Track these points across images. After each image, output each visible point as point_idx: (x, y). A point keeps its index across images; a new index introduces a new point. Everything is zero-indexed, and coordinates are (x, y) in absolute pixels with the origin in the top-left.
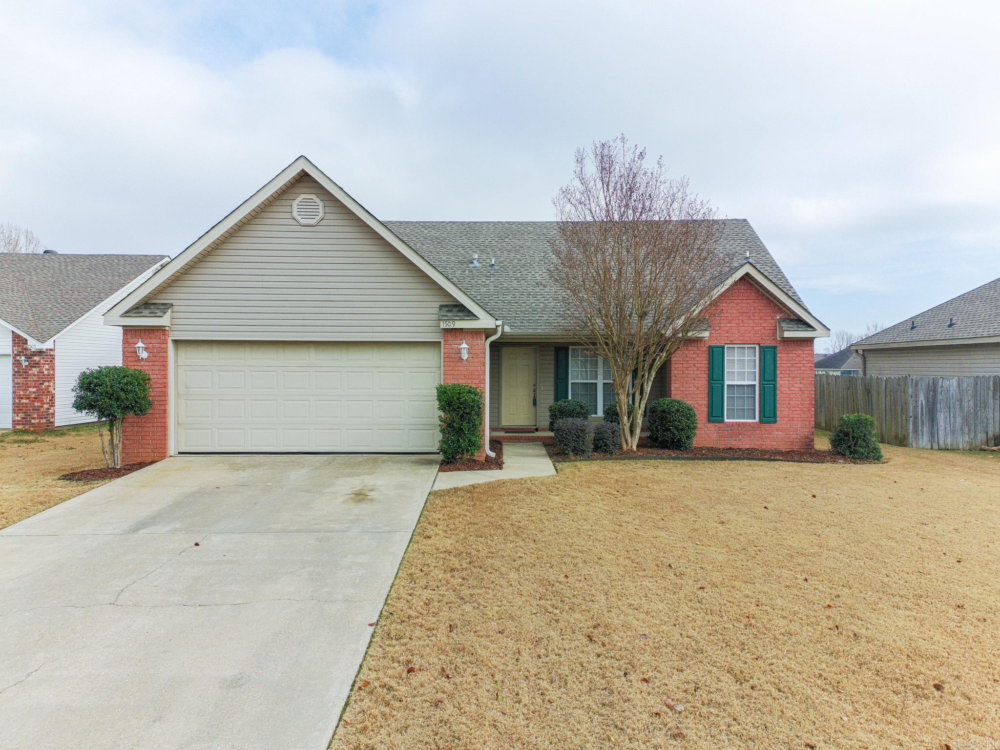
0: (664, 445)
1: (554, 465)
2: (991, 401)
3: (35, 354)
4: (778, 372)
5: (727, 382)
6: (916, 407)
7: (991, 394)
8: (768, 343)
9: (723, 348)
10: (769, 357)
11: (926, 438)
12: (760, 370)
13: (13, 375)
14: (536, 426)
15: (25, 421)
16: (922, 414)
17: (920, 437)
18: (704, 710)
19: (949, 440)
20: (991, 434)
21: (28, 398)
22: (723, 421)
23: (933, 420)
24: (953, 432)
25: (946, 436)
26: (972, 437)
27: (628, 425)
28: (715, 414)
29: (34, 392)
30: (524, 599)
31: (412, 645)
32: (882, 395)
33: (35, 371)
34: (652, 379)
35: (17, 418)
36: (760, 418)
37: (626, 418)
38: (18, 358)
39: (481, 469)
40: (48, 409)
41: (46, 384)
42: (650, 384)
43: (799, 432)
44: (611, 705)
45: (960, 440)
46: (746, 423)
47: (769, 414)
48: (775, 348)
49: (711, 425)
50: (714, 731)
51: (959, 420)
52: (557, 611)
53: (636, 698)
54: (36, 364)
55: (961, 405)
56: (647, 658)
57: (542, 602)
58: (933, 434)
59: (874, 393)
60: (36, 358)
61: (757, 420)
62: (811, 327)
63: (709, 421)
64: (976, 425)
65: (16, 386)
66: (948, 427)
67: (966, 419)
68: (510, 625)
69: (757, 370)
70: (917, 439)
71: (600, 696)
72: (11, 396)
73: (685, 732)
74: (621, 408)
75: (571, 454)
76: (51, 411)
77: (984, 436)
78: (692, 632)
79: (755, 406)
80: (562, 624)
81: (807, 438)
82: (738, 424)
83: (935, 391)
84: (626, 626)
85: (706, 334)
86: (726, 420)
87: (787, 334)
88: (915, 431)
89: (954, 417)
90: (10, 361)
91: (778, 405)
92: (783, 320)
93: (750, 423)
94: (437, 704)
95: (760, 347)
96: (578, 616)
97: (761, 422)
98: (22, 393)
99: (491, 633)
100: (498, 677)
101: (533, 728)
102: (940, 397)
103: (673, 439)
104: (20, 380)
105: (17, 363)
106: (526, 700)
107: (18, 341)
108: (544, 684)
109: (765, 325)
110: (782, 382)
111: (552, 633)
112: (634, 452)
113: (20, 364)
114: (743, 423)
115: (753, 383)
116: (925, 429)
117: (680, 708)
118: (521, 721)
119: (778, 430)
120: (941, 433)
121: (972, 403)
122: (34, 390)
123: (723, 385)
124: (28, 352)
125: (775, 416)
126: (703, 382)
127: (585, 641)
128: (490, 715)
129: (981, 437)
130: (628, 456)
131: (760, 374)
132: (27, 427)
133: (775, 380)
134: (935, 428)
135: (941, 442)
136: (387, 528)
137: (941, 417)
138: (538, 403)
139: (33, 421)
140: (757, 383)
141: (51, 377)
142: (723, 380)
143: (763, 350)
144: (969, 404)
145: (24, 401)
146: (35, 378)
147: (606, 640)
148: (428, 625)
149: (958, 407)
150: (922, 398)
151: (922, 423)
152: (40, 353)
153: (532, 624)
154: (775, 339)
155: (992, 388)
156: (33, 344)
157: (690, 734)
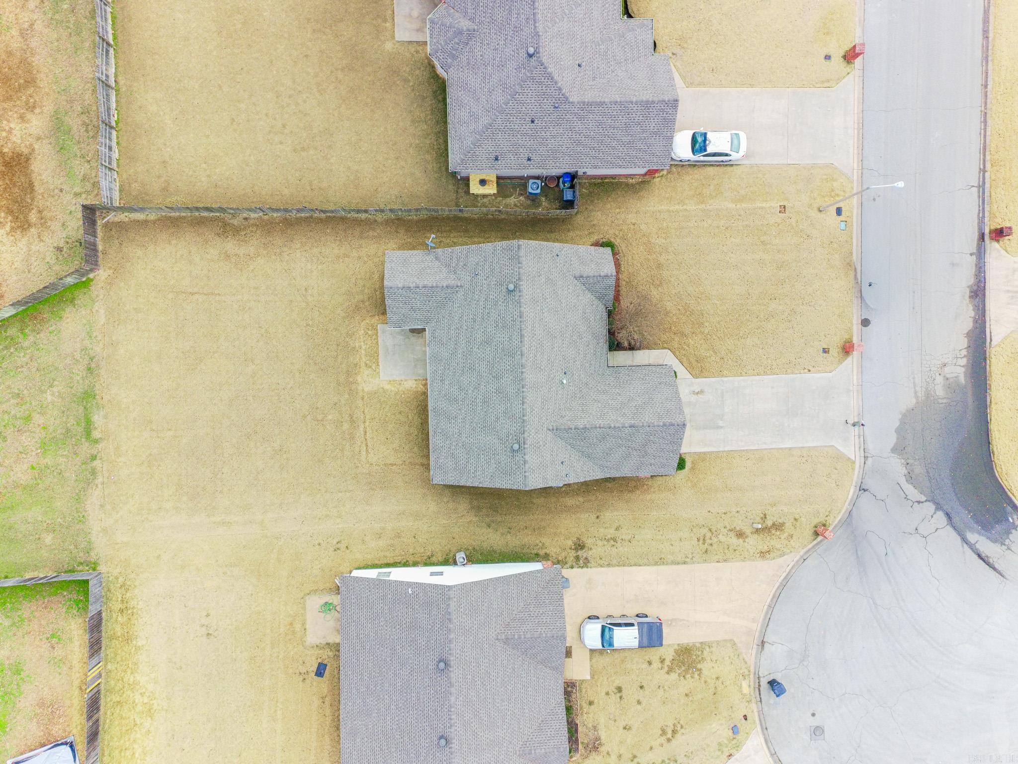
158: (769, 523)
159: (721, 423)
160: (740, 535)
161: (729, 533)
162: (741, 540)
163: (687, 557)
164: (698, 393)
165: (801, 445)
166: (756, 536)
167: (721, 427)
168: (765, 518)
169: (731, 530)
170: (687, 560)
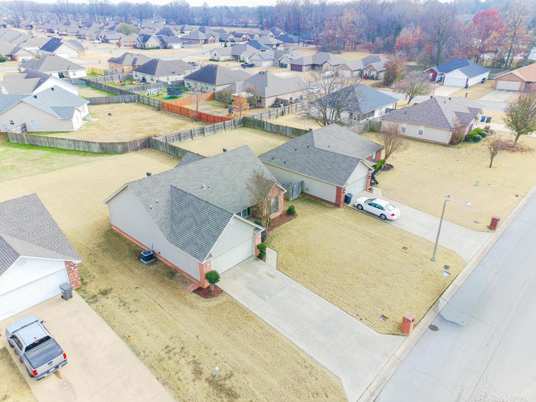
8: (277, 196)
13: (68, 274)
15: (76, 285)
16: (291, 194)
17: (291, 198)
21: (76, 278)
24: (295, 195)
36: (276, 211)
54: (76, 267)
65: (70, 277)
77: (299, 194)
89: (296, 192)
91: (278, 207)
92: (280, 190)
102: (294, 189)
104: (71, 274)
107: (67, 263)
109: (277, 192)
113: (71, 269)
121: (298, 188)
122: (77, 275)
124: (73, 265)
133: (278, 203)
135: (294, 198)
136: (290, 281)
139: (79, 284)
140: (275, 204)
145: (74, 280)
146: (77, 271)
150: (291, 190)
155: (300, 184)
158: (228, 383)
159: (267, 297)
160: (198, 372)
161: (191, 363)
162: (192, 377)
163: (144, 352)
164: (270, 275)
165: (311, 355)
166: (206, 385)
167: (265, 299)
168: (230, 377)
169: (195, 362)
170: (142, 354)
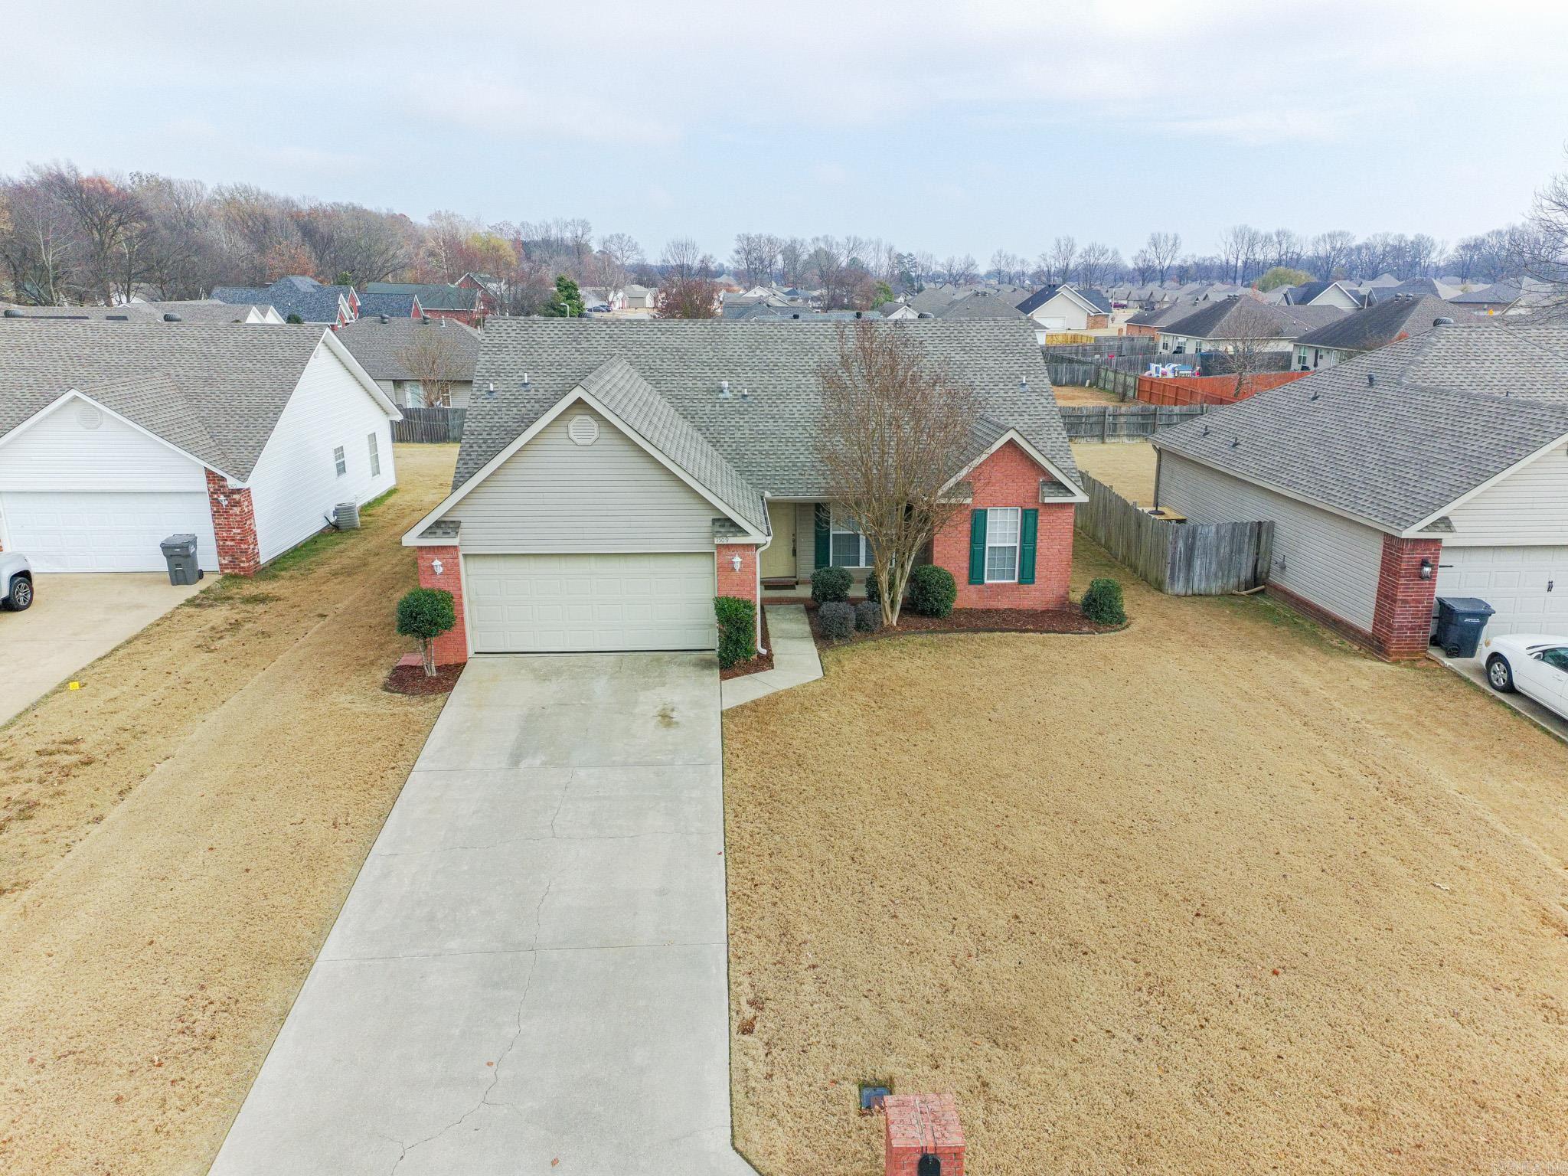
0: (923, 613)
1: (820, 656)
2: (1246, 547)
3: (234, 492)
4: (1038, 535)
5: (988, 545)
6: (1174, 554)
7: (1247, 540)
8: (1031, 506)
9: (986, 511)
10: (1030, 520)
11: (1181, 584)
12: (1021, 532)
13: (213, 515)
14: (795, 577)
15: (234, 564)
16: (1180, 561)
17: (1176, 583)
18: (909, 902)
19: (1203, 585)
20: (1242, 578)
21: (233, 540)
22: (983, 583)
23: (1189, 565)
24: (1207, 578)
25: (1200, 581)
26: (1225, 582)
27: (888, 602)
28: (975, 575)
29: (239, 534)
30: (811, 830)
31: (751, 868)
32: (1149, 532)
33: (237, 510)
34: (912, 559)
35: (224, 562)
36: (1019, 579)
37: (887, 595)
38: (215, 496)
39: (756, 671)
40: (254, 549)
41: (248, 522)
42: (910, 563)
43: (1055, 592)
44: (863, 902)
45: (1213, 585)
46: (1005, 584)
47: (1027, 575)
48: (1037, 510)
49: (971, 587)
50: (912, 913)
51: (1214, 566)
52: (832, 839)
53: (875, 896)
54: (237, 503)
55: (1218, 549)
56: (884, 871)
57: (823, 832)
58: (1188, 580)
59: (1144, 529)
60: (236, 497)
61: (1016, 580)
62: (1071, 492)
63: (970, 583)
64: (1229, 571)
65: (218, 527)
66: (1203, 572)
67: (1220, 565)
68: (805, 851)
69: (1019, 532)
70: (1172, 584)
71: (857, 896)
72: (213, 537)
73: (898, 914)
74: (882, 587)
75: (835, 639)
76: (256, 551)
77: (1236, 580)
78: (912, 852)
79: (1015, 567)
80: (836, 849)
81: (1063, 597)
82: (998, 585)
83: (1194, 538)
84: (874, 849)
85: (969, 501)
86: (986, 581)
87: (1048, 500)
88: (1172, 577)
89: (1210, 563)
90: (207, 499)
91: (1036, 566)
92: (1045, 483)
93: (1009, 584)
94: (775, 904)
95: (1022, 510)
96: (845, 842)
97: (1020, 582)
98: (225, 534)
99: (795, 858)
100: (804, 887)
101: (825, 917)
102: (1198, 544)
103: (932, 609)
104: (222, 521)
105: (215, 502)
106: (820, 901)
107: (211, 476)
108: (829, 891)
109: (1028, 487)
110: (1042, 544)
111: (831, 857)
112: (894, 628)
113: (219, 502)
114: (1002, 584)
115: (1014, 545)
116: (1182, 575)
117: (897, 902)
118: (819, 913)
119: (1036, 590)
120: (1196, 579)
121: (1228, 549)
122: (239, 531)
123: (984, 548)
124: (226, 490)
125: (1033, 577)
126: (965, 544)
127: (850, 861)
128: (803, 909)
129: (1233, 581)
130: (887, 632)
131: (1021, 536)
132: (237, 571)
133: (1035, 543)
134: (1191, 574)
135: (1196, 587)
136: (701, 759)
137: (1197, 563)
138: (798, 554)
139: (242, 565)
140: (1018, 545)
141: (251, 513)
142: (984, 543)
143: (1025, 513)
144: (1225, 549)
145: (229, 543)
146: (238, 518)
147: (862, 860)
148: (756, 852)
149: (1214, 552)
150: (1181, 544)
151: (1179, 569)
152: (239, 491)
153: (819, 850)
154: (1037, 502)
155: (1248, 534)
156: (232, 483)
157: (900, 916)
